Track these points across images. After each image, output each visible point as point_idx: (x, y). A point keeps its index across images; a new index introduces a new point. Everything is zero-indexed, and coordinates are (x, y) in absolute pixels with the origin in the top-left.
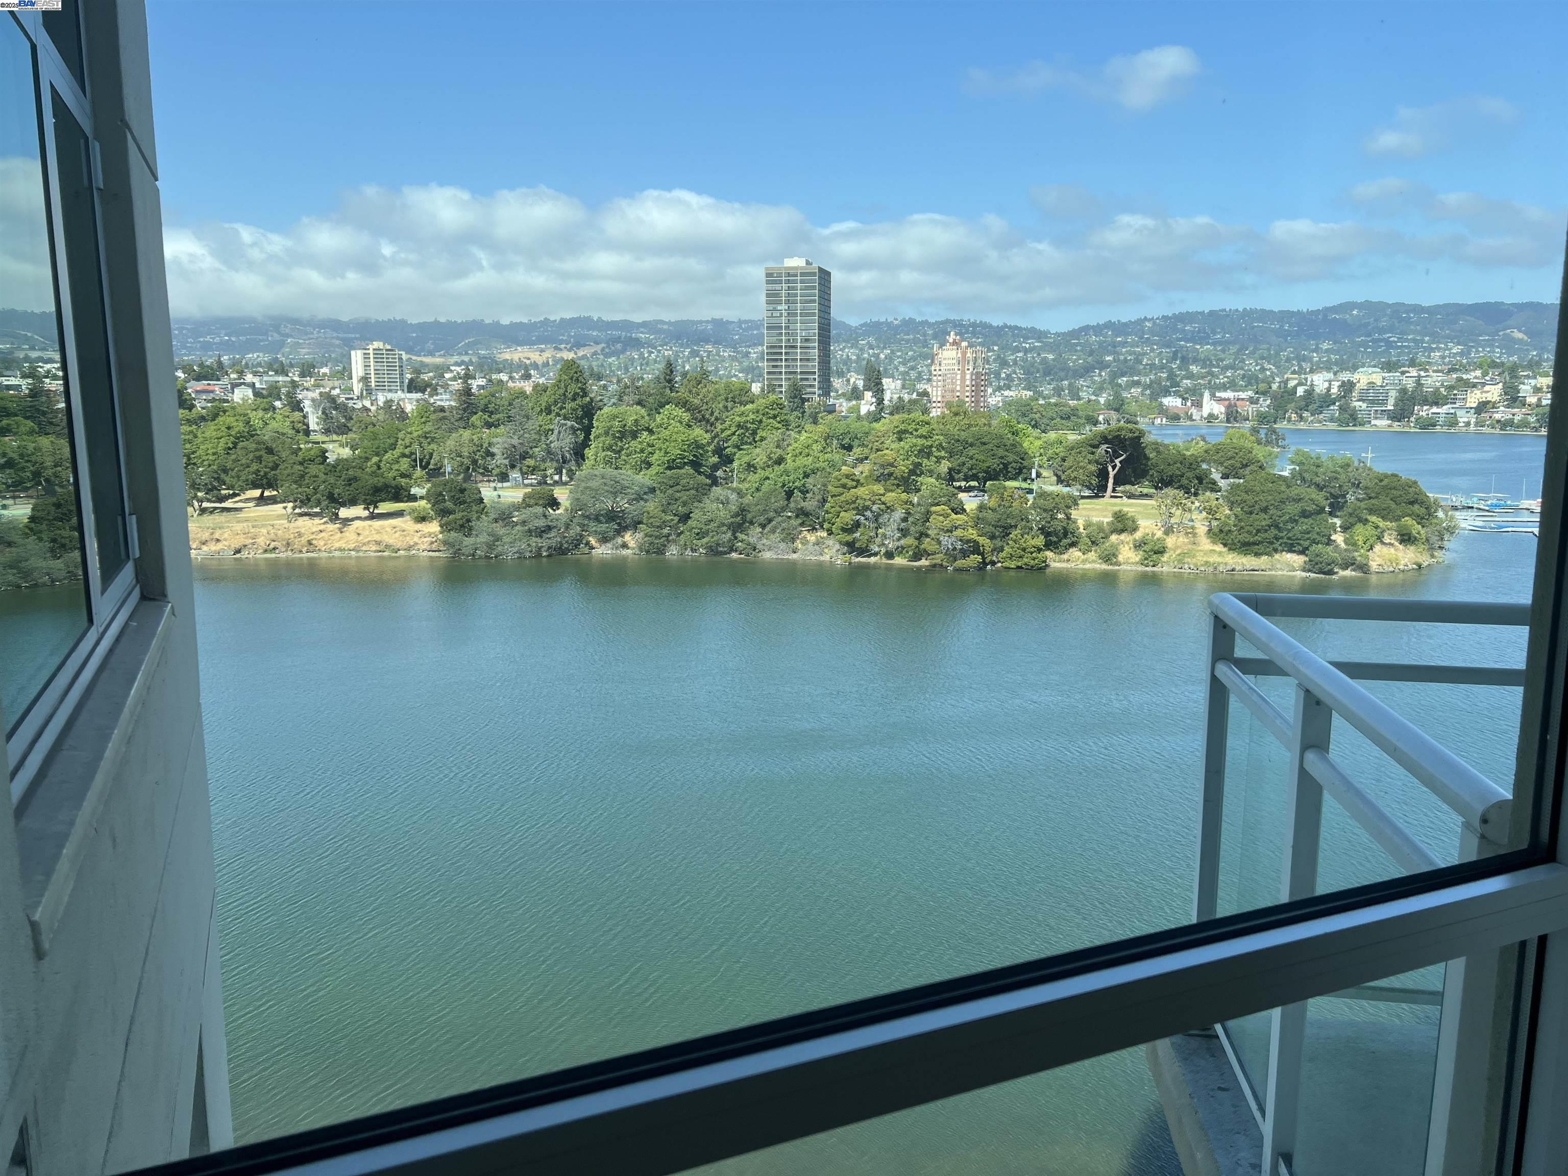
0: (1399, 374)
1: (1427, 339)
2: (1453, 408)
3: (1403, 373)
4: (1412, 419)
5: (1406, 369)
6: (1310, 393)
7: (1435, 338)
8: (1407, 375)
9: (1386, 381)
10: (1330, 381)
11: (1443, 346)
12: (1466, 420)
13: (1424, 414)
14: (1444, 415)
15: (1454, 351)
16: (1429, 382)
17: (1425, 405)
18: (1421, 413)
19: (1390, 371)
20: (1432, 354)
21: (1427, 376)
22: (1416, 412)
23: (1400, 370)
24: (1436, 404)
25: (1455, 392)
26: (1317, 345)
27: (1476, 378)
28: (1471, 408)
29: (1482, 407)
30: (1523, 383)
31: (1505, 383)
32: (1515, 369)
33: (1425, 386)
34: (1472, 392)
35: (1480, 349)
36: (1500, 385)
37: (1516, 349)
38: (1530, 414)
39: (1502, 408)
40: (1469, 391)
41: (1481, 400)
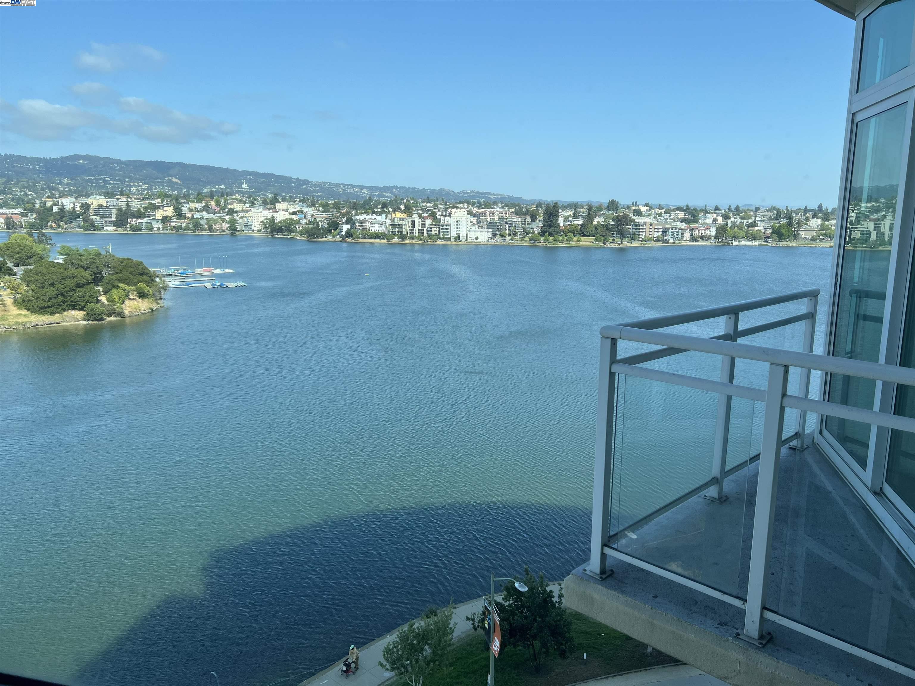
0: (116, 200)
1: (127, 179)
2: (149, 220)
3: (118, 199)
4: (128, 226)
5: (119, 197)
6: (62, 210)
7: (131, 179)
8: (120, 200)
9: (108, 204)
10: (74, 203)
11: (137, 184)
12: (158, 226)
13: (134, 223)
14: (145, 224)
15: (143, 187)
16: (134, 205)
17: (134, 218)
18: (132, 223)
19: (110, 198)
20: (132, 189)
21: (132, 201)
22: (129, 222)
23: (115, 198)
24: (139, 217)
25: (149, 211)
26: (60, 180)
27: (158, 203)
28: (159, 220)
29: (165, 219)
30: (183, 206)
31: (174, 207)
32: (177, 198)
33: (132, 207)
34: (158, 211)
35: (157, 187)
36: (172, 207)
37: (176, 187)
38: (189, 223)
39: (175, 220)
40: (156, 210)
41: (163, 215)
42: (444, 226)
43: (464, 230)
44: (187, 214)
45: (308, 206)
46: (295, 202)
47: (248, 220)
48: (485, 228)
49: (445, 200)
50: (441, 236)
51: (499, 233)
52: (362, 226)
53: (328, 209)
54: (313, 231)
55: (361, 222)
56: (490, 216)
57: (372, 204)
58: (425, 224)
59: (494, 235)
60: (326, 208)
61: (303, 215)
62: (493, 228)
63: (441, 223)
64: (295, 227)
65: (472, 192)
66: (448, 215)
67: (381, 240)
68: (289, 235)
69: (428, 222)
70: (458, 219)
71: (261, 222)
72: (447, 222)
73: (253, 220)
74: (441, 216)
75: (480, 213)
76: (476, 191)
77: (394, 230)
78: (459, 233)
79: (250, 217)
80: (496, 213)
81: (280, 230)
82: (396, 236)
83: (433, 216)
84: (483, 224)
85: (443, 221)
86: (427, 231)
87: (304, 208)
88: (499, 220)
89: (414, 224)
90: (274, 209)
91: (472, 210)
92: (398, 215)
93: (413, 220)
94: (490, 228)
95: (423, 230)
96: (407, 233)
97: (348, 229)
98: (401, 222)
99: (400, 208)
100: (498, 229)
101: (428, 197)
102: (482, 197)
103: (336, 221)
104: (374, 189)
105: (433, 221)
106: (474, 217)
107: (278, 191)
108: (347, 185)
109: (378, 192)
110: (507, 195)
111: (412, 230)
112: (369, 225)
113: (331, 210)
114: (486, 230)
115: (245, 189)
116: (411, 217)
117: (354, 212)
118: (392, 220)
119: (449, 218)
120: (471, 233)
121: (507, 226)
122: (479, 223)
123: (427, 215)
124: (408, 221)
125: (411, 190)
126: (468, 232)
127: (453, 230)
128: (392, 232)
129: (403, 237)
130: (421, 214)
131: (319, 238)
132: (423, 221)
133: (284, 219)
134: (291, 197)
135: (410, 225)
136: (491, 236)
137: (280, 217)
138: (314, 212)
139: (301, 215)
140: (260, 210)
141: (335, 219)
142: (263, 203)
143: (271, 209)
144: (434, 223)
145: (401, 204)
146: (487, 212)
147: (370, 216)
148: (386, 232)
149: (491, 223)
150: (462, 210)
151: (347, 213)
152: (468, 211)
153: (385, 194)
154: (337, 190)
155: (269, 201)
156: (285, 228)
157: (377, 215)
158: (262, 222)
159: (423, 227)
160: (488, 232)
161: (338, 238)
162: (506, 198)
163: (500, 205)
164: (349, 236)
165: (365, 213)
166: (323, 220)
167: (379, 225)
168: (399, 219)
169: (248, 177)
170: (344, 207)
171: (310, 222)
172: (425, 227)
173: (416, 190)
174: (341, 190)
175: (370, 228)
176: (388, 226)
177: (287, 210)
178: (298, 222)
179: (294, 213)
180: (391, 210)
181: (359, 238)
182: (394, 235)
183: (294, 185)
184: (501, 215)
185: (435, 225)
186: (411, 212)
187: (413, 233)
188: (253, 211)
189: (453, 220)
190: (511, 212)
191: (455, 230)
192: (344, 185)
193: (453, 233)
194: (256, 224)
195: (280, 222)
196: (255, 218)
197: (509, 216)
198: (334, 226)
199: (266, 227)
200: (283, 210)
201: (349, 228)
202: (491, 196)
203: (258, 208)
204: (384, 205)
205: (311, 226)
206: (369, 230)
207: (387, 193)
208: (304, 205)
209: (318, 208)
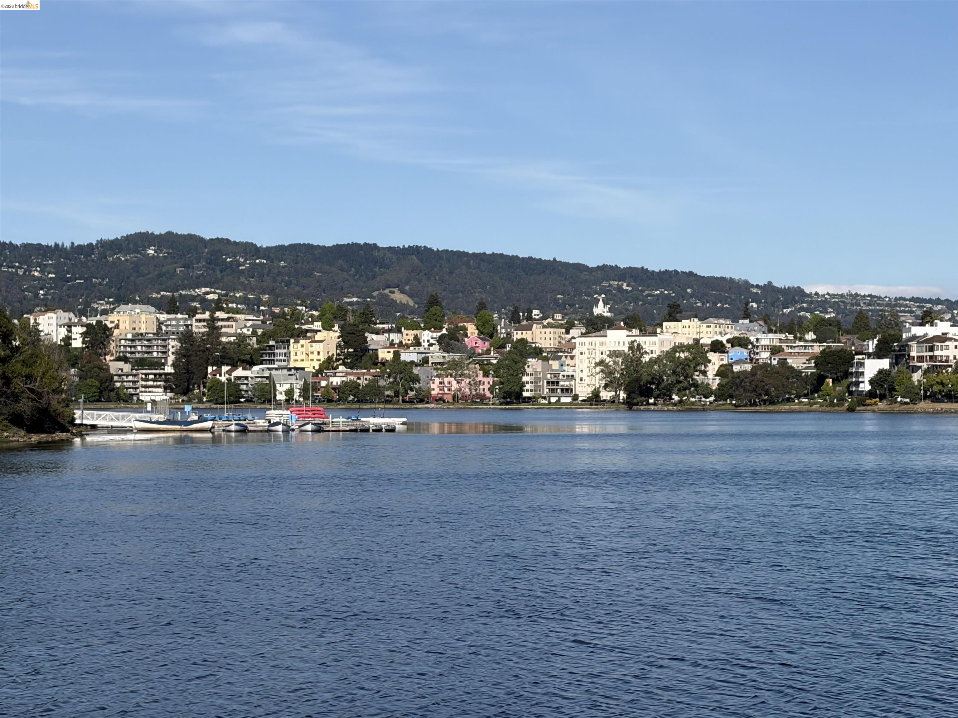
4: (205, 389)
9: (164, 327)
16: (232, 328)
17: (227, 364)
18: (218, 377)
22: (210, 375)
44: (380, 355)
47: (561, 365)
61: (746, 352)
71: (597, 364)
73: (578, 363)
81: (654, 386)
97: (881, 372)
138: (783, 342)
139: (737, 353)
143: (645, 331)
158: (601, 363)
179: (718, 347)
194: (584, 373)
195: (657, 360)
198: (837, 366)
209: (800, 335)
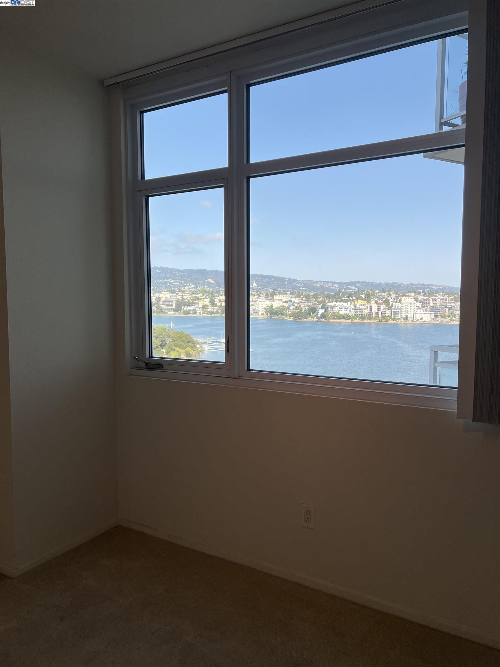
0: (176, 295)
1: (183, 282)
2: (195, 307)
3: (177, 294)
4: (182, 311)
7: (186, 281)
8: (178, 295)
9: (171, 297)
11: (188, 284)
12: (199, 311)
13: (185, 309)
14: (192, 310)
15: (192, 286)
16: (186, 298)
17: (186, 306)
18: (184, 309)
19: (172, 294)
20: (185, 287)
21: (185, 295)
24: (189, 306)
25: (195, 301)
27: (201, 296)
28: (200, 307)
29: (204, 307)
30: (216, 298)
31: (210, 298)
32: (212, 293)
33: (185, 299)
34: (200, 301)
35: (200, 286)
36: (209, 299)
37: (212, 286)
38: (218, 309)
39: (210, 307)
40: (199, 301)
41: (203, 304)
42: (395, 309)
43: (411, 312)
44: (217, 304)
45: (296, 297)
46: (287, 294)
47: (255, 307)
48: (428, 311)
49: (396, 290)
50: (393, 317)
51: (440, 315)
52: (333, 310)
53: (310, 298)
54: (298, 314)
55: (332, 307)
56: (433, 302)
57: (340, 294)
58: (380, 308)
59: (436, 316)
60: (308, 298)
61: (292, 304)
62: (435, 311)
63: (393, 307)
64: (286, 311)
65: (418, 284)
66: (398, 301)
67: (347, 320)
68: (282, 317)
69: (383, 307)
70: (407, 305)
71: (264, 308)
72: (398, 306)
73: (259, 307)
74: (393, 302)
75: (424, 300)
76: (422, 283)
77: (356, 313)
78: (407, 314)
79: (257, 305)
80: (438, 300)
81: (276, 313)
82: (357, 317)
83: (387, 303)
84: (427, 308)
85: (395, 306)
86: (382, 313)
87: (293, 298)
88: (440, 305)
89: (372, 308)
90: (273, 300)
91: (418, 297)
92: (360, 302)
93: (372, 305)
94: (433, 311)
95: (379, 313)
96: (366, 315)
98: (362, 307)
99: (361, 297)
100: (439, 311)
101: (383, 289)
102: (426, 288)
103: (314, 307)
104: (343, 284)
105: (386, 306)
106: (420, 302)
107: (276, 287)
108: (323, 282)
109: (346, 286)
110: (447, 286)
111: (370, 313)
112: (338, 309)
113: (311, 300)
114: (429, 312)
115: (255, 286)
116: (370, 303)
117: (327, 301)
118: (355, 306)
119: (399, 304)
120: (417, 315)
121: (447, 309)
122: (423, 307)
123: (382, 302)
124: (368, 306)
125: (370, 284)
126: (414, 314)
127: (402, 312)
128: (355, 314)
129: (363, 318)
130: (377, 301)
131: (302, 319)
132: (379, 306)
133: (279, 306)
134: (284, 291)
135: (369, 309)
136: (433, 317)
137: (277, 305)
138: (299, 301)
139: (290, 303)
140: (263, 301)
141: (314, 306)
142: (266, 295)
143: (271, 299)
144: (387, 308)
145: (363, 294)
146: (430, 299)
147: (339, 303)
148: (350, 315)
149: (433, 307)
150: (410, 297)
151: (323, 301)
152: (414, 298)
153: (350, 287)
154: (316, 285)
155: (269, 294)
156: (279, 312)
157: (344, 302)
159: (379, 311)
160: (431, 314)
161: (316, 319)
162: (446, 288)
163: (441, 293)
164: (323, 318)
165: (335, 301)
166: (305, 306)
167: (345, 310)
168: (360, 305)
169: (257, 278)
170: (320, 297)
171: (296, 308)
172: (380, 311)
173: (375, 283)
174: (319, 285)
175: (338, 311)
176: (352, 310)
177: (281, 300)
178: (288, 308)
179: (286, 302)
180: (354, 298)
181: (330, 319)
182: (356, 316)
183: (286, 283)
184: (442, 301)
185: (388, 309)
186: (369, 300)
187: (371, 315)
188: (259, 301)
189: (403, 305)
190: (450, 299)
191: (404, 312)
192: (321, 282)
193: (402, 315)
194: (260, 309)
195: (277, 308)
196: (260, 306)
197: (449, 302)
198: (313, 310)
199: (267, 312)
200: (279, 300)
201: (324, 312)
202: (434, 287)
203: (262, 299)
204: (350, 295)
205: (297, 311)
206: (338, 313)
207: (352, 286)
208: (293, 296)
209: (302, 298)
